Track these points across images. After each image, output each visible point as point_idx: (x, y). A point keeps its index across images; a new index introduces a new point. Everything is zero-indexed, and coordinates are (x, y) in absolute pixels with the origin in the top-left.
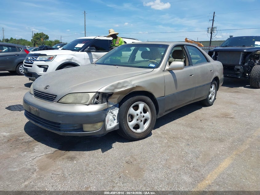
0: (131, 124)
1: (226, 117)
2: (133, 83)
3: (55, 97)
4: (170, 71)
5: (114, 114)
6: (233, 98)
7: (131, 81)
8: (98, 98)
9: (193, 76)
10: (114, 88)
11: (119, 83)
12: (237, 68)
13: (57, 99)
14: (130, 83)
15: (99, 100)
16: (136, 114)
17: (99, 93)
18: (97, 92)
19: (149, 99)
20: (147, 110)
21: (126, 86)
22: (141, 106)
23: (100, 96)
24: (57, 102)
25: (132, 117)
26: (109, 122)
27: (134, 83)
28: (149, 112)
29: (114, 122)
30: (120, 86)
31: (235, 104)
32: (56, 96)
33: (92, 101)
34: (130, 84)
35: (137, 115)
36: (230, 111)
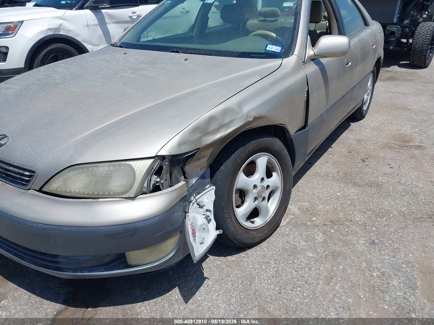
0: (241, 212)
1: (407, 146)
2: (246, 109)
3: (30, 176)
4: (314, 59)
5: (205, 208)
6: (393, 93)
7: (241, 104)
8: (159, 172)
9: (350, 64)
10: (199, 135)
11: (211, 119)
12: (390, 30)
13: (37, 182)
14: (237, 113)
15: (165, 177)
16: (252, 187)
17: (163, 158)
18: (156, 156)
19: (277, 143)
20: (273, 167)
21: (231, 122)
22: (262, 161)
23: (164, 167)
24: (40, 191)
25: (242, 194)
26: (197, 234)
27: (249, 112)
28: (278, 174)
29: (208, 231)
30: (213, 127)
31: (405, 109)
32: (34, 172)
33: (145, 185)
34: (239, 116)
35: (255, 186)
36: (407, 129)
